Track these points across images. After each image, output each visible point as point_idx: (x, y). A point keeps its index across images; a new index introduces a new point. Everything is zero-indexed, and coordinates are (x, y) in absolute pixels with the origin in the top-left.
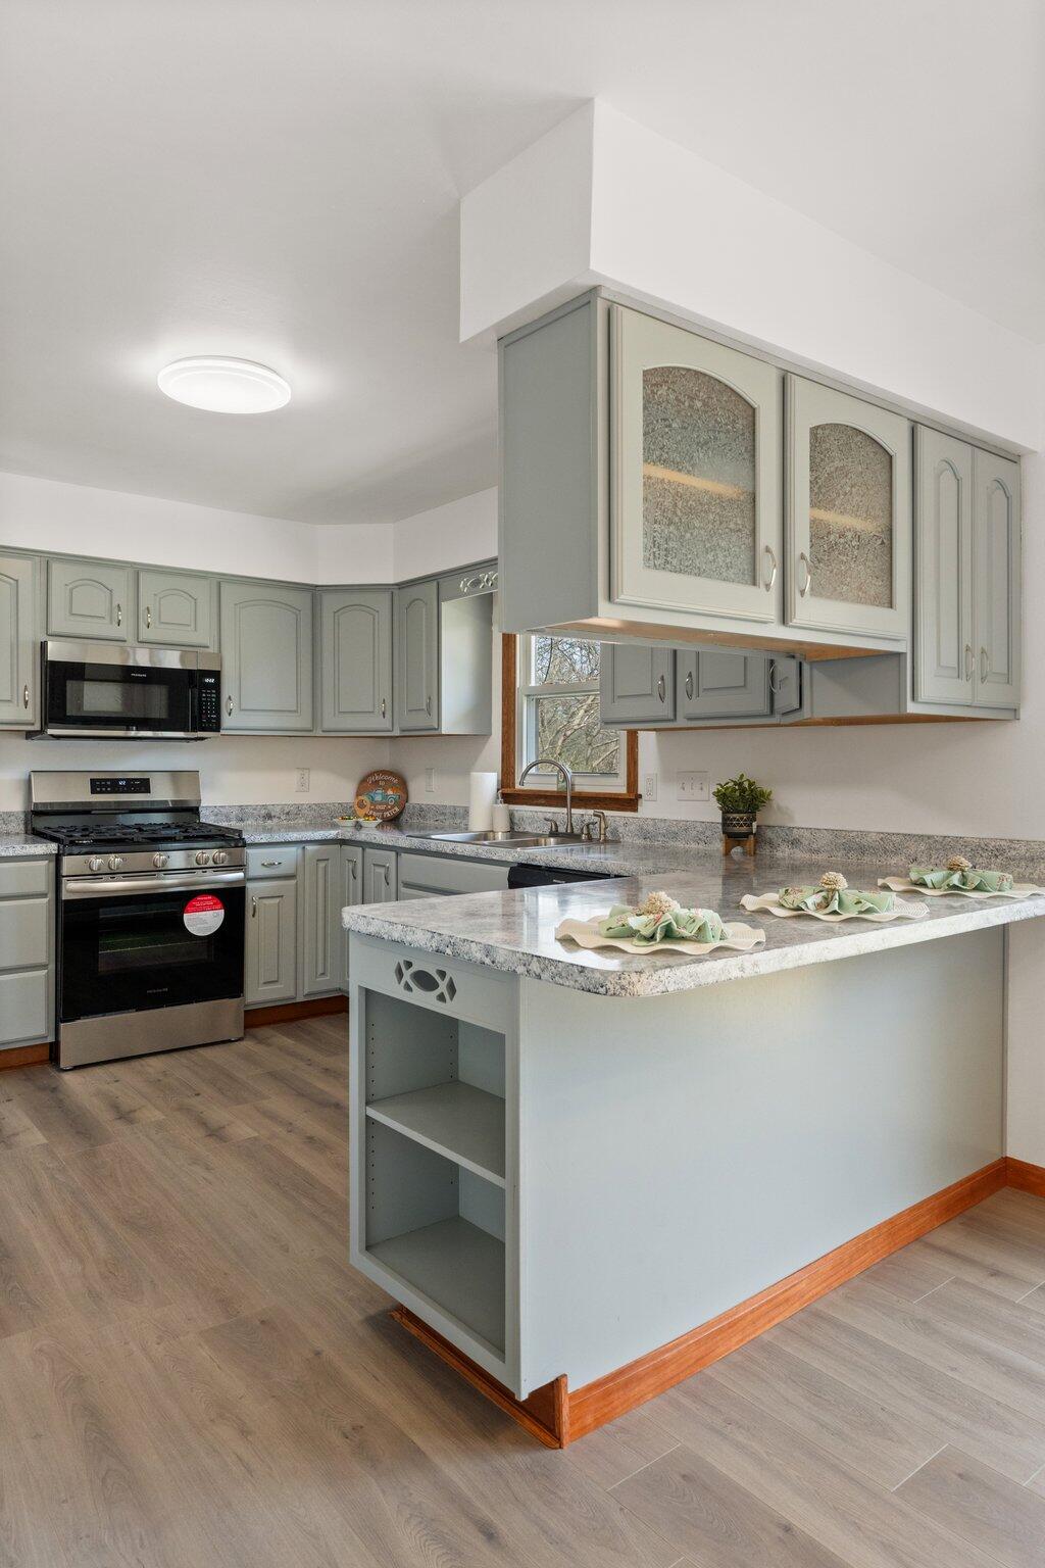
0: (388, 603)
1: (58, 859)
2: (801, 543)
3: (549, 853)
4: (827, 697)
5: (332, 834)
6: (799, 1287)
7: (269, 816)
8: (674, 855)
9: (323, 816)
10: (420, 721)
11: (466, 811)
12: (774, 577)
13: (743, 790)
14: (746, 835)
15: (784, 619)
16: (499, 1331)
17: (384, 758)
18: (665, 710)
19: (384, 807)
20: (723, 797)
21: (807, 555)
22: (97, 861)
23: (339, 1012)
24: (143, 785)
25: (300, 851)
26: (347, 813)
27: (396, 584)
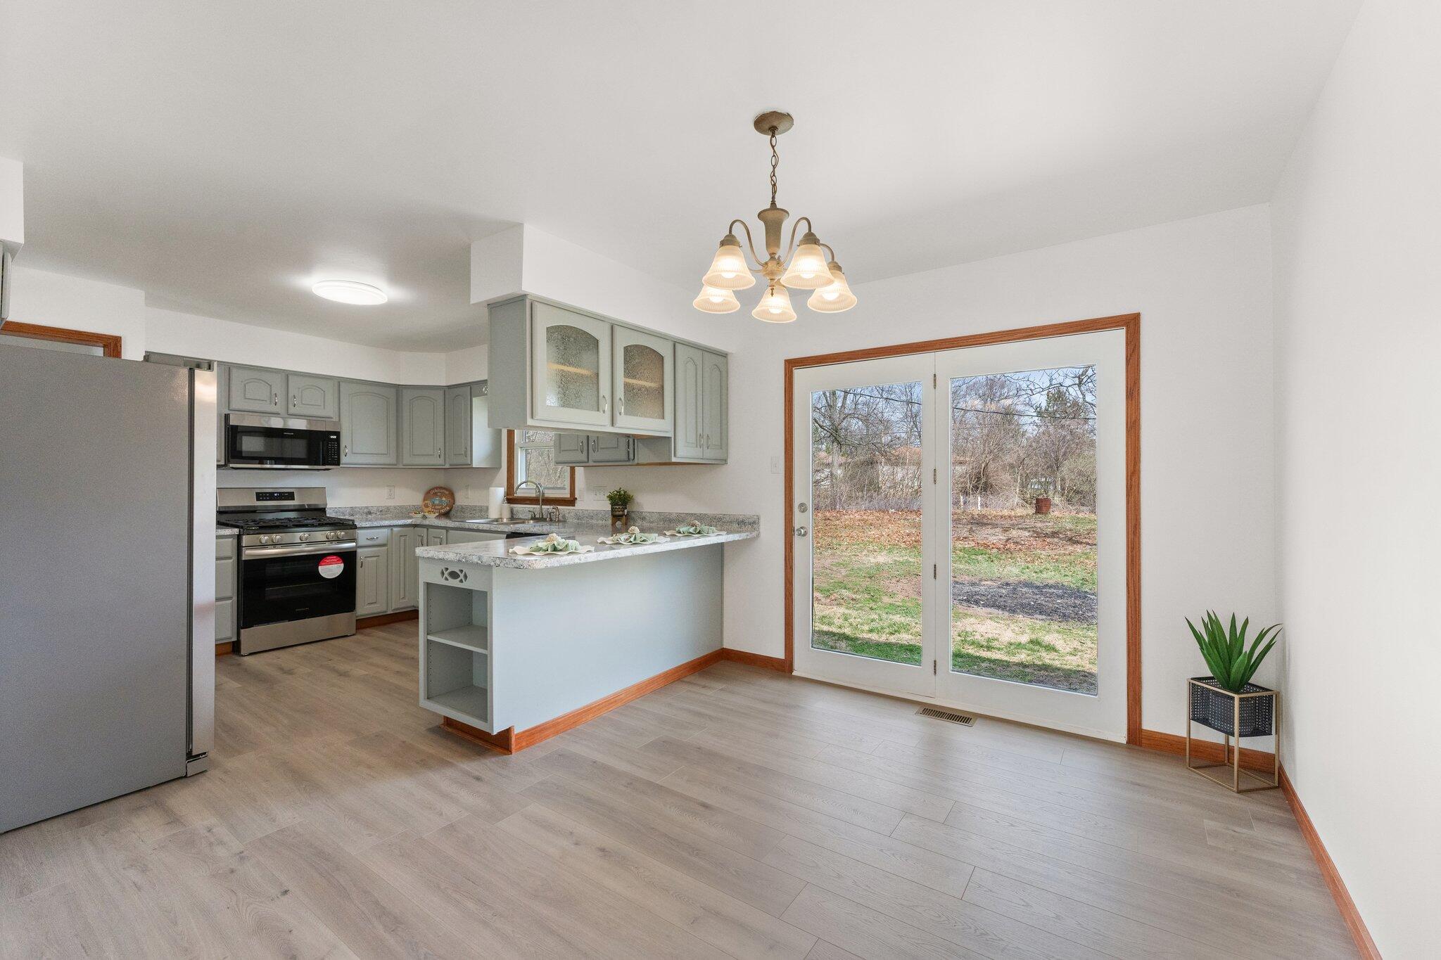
0: (442, 398)
1: (239, 537)
2: (620, 393)
3: (530, 527)
4: (644, 455)
5: (409, 521)
6: (621, 697)
7: (370, 513)
8: (591, 527)
9: (403, 512)
10: (460, 460)
11: (487, 508)
12: (607, 407)
13: (620, 495)
14: (622, 516)
15: (613, 424)
16: (484, 711)
17: (440, 480)
18: (583, 457)
19: (440, 507)
20: (611, 498)
21: (623, 399)
22: (264, 538)
23: (414, 619)
24: (290, 496)
25: (390, 531)
26: (417, 510)
27: (448, 386)
